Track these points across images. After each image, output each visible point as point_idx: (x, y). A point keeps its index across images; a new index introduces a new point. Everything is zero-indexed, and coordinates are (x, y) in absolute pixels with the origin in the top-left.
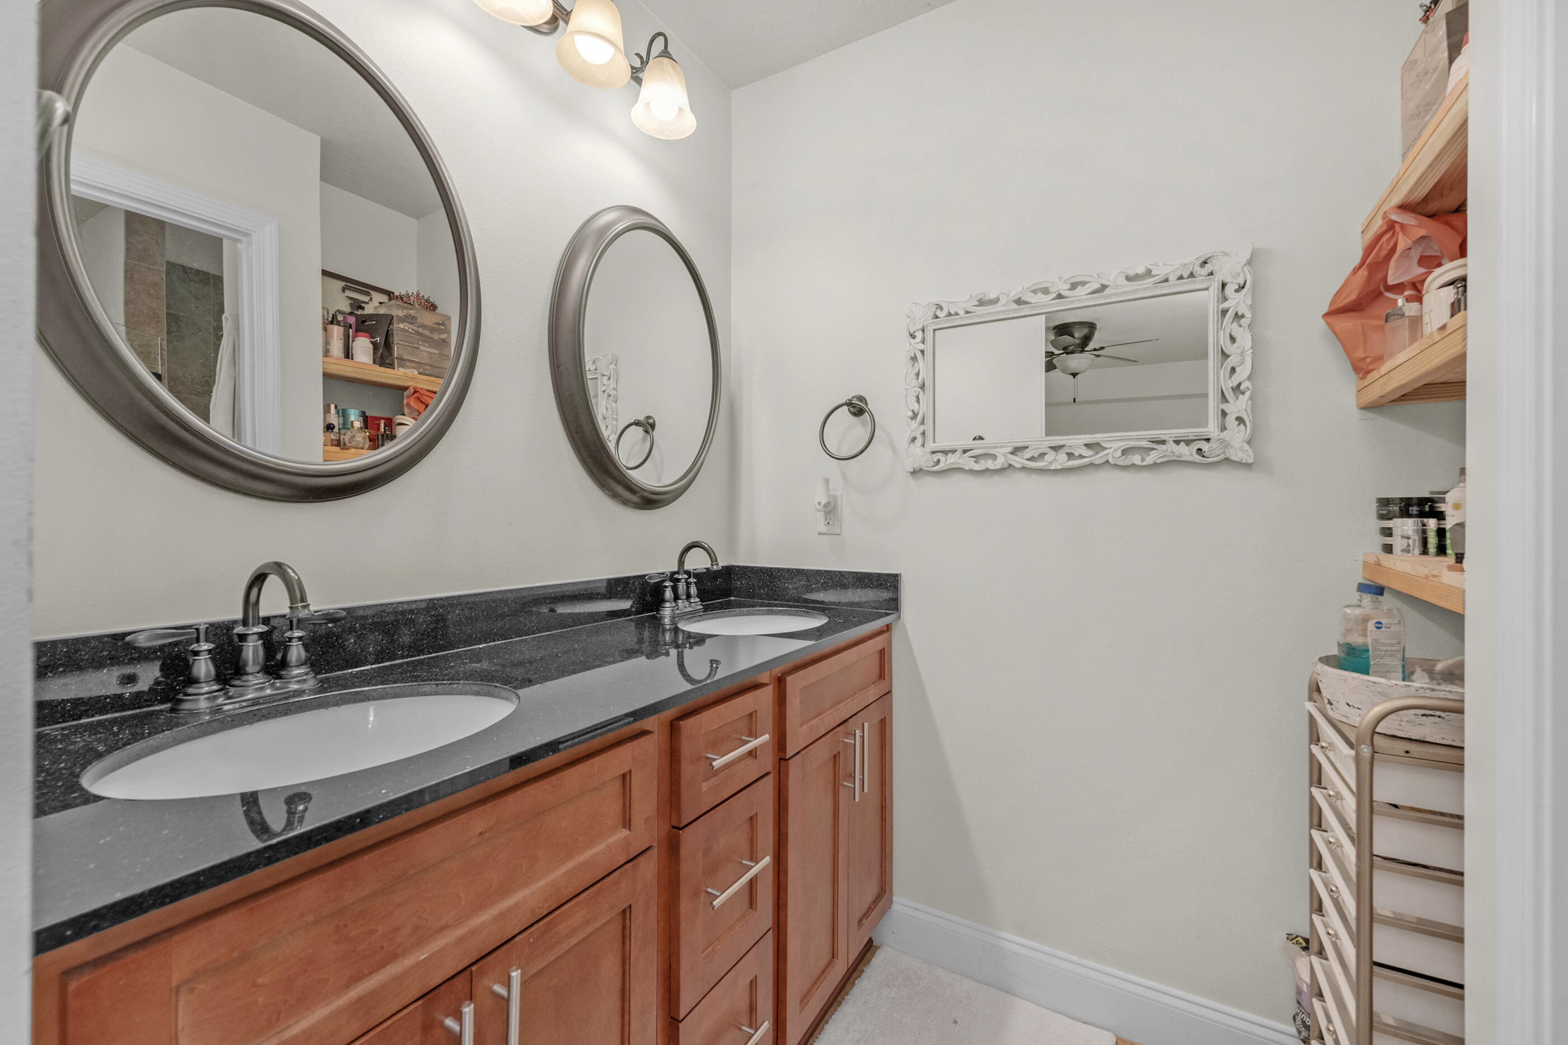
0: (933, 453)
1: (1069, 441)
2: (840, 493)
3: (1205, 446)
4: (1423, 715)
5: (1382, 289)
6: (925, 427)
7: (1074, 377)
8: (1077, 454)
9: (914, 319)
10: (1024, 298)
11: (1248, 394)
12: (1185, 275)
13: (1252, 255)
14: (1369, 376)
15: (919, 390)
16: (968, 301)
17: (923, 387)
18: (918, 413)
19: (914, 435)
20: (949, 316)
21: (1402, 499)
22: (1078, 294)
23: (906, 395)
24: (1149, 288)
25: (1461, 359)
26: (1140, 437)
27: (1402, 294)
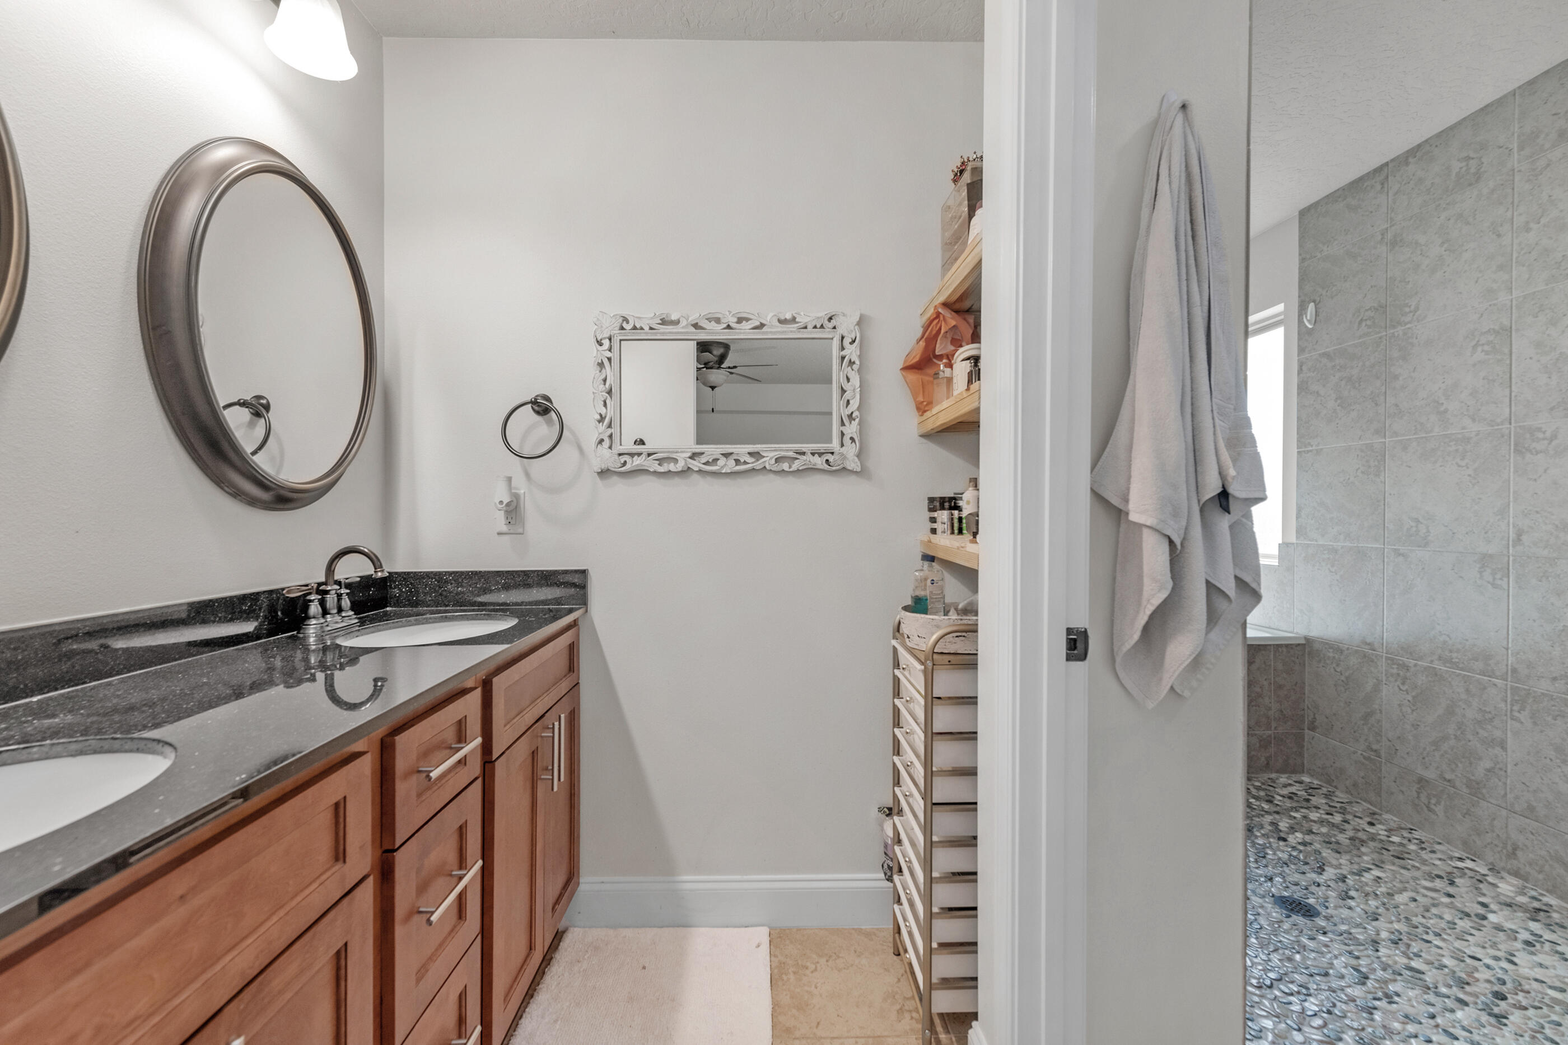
0: (620, 455)
1: (737, 450)
2: (522, 492)
3: (829, 457)
4: (957, 637)
5: (931, 356)
6: (613, 430)
7: (713, 390)
8: (742, 461)
9: (602, 327)
10: (700, 324)
11: (857, 420)
12: (818, 326)
13: (860, 318)
14: (925, 414)
15: (607, 395)
16: (652, 318)
17: (610, 392)
18: (605, 417)
19: (601, 437)
20: (634, 329)
21: (941, 498)
22: (744, 328)
23: (594, 399)
24: (794, 332)
25: (977, 411)
26: (788, 449)
27: (942, 361)
